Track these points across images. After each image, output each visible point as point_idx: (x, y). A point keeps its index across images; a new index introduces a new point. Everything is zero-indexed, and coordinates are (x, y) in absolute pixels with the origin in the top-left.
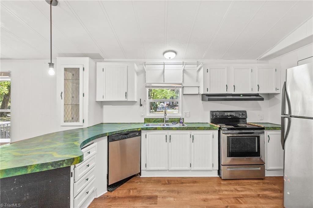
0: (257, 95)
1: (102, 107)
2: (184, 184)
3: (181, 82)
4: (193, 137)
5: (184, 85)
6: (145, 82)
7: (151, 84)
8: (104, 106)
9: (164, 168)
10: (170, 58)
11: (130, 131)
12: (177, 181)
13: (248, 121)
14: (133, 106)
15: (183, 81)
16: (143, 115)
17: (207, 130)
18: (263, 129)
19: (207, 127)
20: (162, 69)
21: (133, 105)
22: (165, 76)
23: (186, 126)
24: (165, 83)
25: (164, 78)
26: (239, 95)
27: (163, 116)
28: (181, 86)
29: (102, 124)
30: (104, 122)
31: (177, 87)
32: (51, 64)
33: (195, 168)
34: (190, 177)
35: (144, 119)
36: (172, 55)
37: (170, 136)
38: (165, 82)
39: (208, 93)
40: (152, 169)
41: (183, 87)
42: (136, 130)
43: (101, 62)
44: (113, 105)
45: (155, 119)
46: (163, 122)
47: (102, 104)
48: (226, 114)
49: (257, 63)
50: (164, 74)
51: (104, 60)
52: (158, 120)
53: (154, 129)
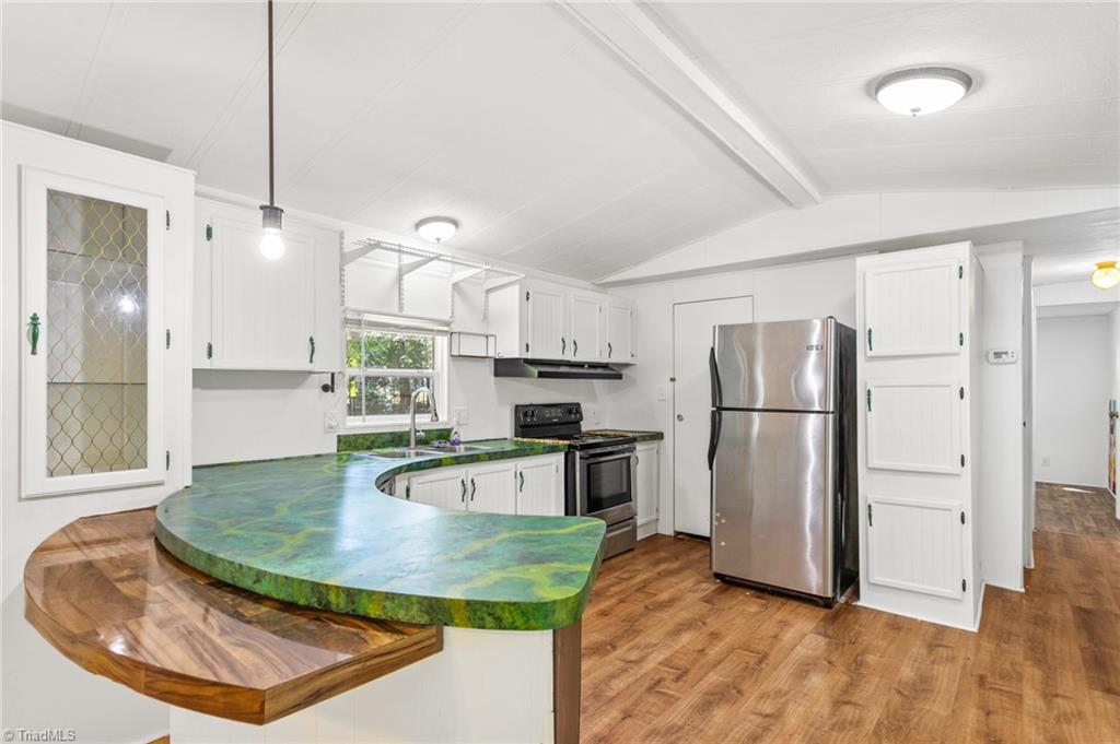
0: (605, 366)
3: (447, 317)
4: (521, 477)
5: (454, 328)
6: (342, 306)
7: (360, 312)
10: (438, 239)
13: (585, 426)
14: (296, 390)
15: (452, 316)
16: (331, 424)
18: (634, 440)
20: (393, 265)
21: (295, 386)
22: (405, 293)
23: (461, 450)
24: (404, 313)
25: (400, 298)
26: (581, 365)
27: (407, 425)
28: (446, 328)
32: (272, 212)
35: (336, 439)
36: (446, 231)
37: (473, 481)
39: (530, 356)
41: (451, 333)
45: (372, 438)
46: (408, 445)
48: (548, 413)
49: (593, 290)
50: (400, 284)
52: (383, 440)
53: (435, 466)
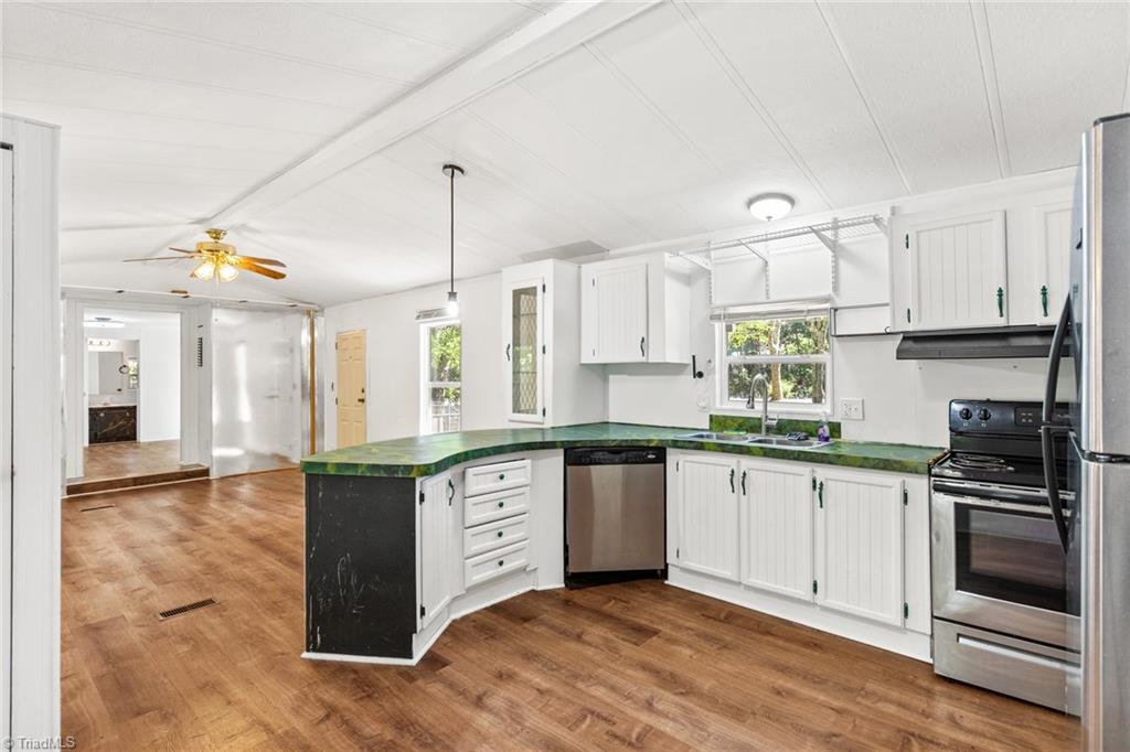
1: (606, 380)
2: (770, 639)
3: (828, 291)
4: (821, 489)
5: (839, 303)
6: (711, 303)
7: (725, 308)
8: (611, 377)
9: (727, 574)
10: (769, 218)
11: (624, 444)
12: (759, 623)
14: (678, 377)
15: (836, 288)
16: (703, 404)
17: (874, 467)
19: (874, 459)
22: (771, 278)
24: (771, 300)
25: (767, 285)
28: (826, 306)
29: (605, 426)
30: (611, 420)
31: (809, 311)
32: (452, 295)
33: (832, 602)
34: (813, 629)
35: (708, 418)
36: (780, 207)
37: (745, 474)
38: (773, 298)
39: (911, 328)
40: (693, 569)
41: (836, 310)
42: (645, 444)
43: (603, 259)
44: (630, 374)
45: (740, 421)
47: (604, 370)
48: (1028, 415)
50: (766, 272)
51: (611, 253)
